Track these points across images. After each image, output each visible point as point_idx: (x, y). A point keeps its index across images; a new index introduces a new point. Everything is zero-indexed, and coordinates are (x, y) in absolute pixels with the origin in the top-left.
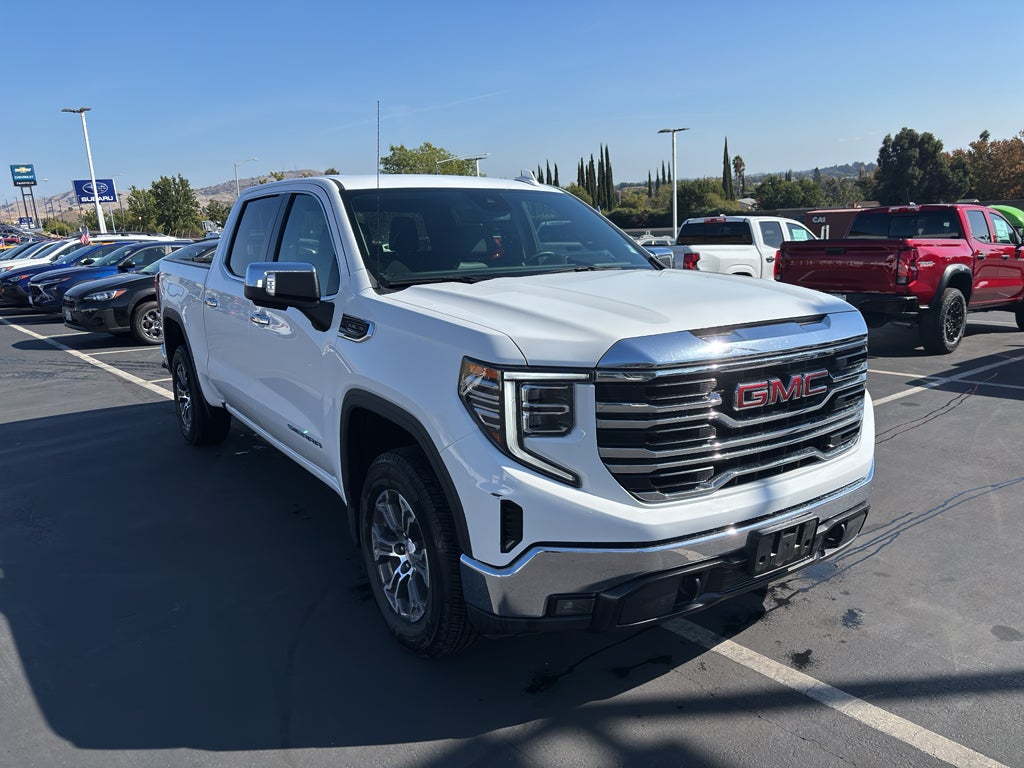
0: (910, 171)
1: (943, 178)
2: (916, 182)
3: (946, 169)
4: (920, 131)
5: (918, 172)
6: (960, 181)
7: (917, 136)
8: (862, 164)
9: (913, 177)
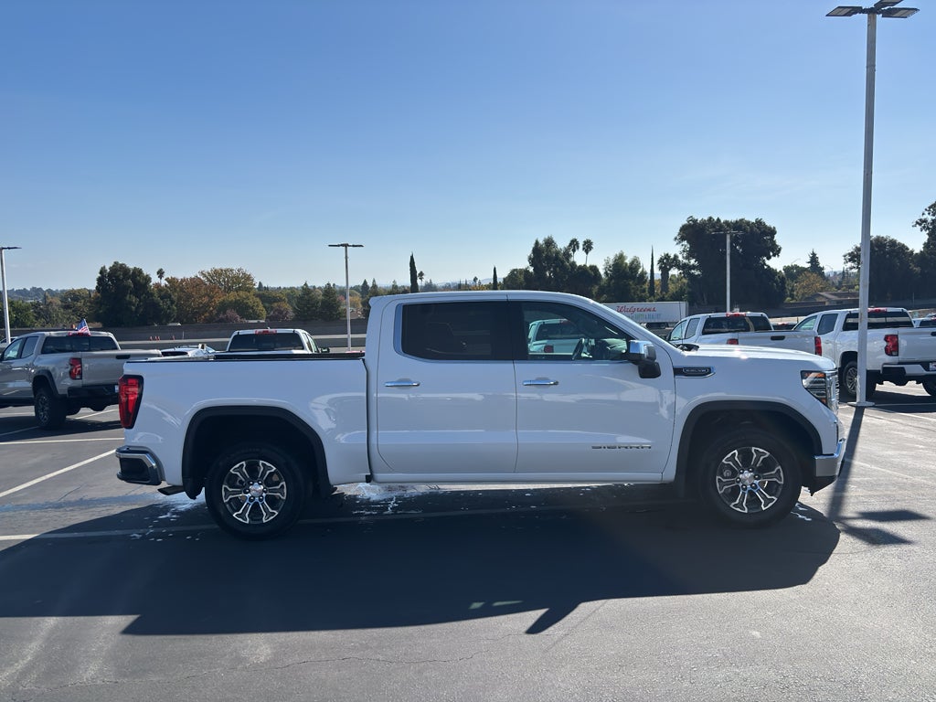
0: (128, 298)
1: (155, 305)
2: (133, 308)
3: (156, 297)
4: (131, 266)
5: (134, 299)
6: (169, 308)
7: (129, 270)
8: (40, 289)
9: (131, 303)
